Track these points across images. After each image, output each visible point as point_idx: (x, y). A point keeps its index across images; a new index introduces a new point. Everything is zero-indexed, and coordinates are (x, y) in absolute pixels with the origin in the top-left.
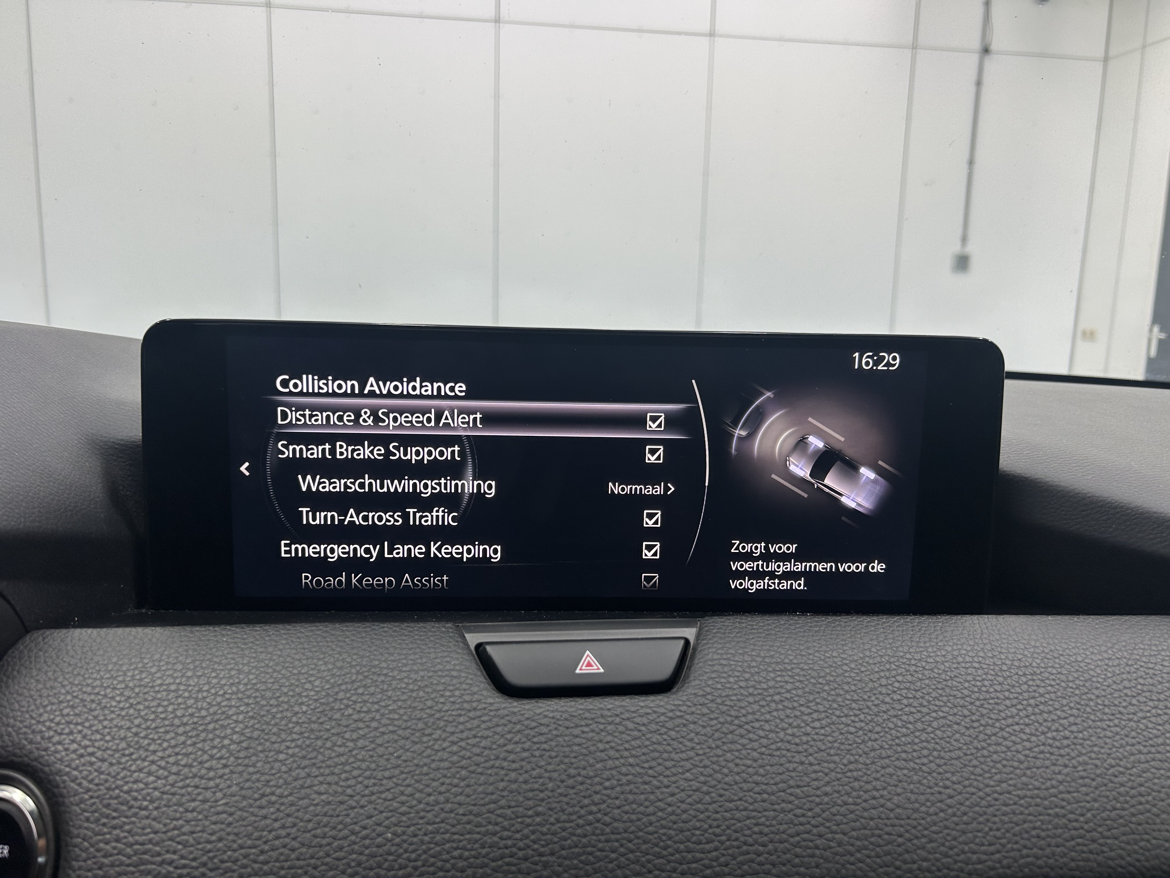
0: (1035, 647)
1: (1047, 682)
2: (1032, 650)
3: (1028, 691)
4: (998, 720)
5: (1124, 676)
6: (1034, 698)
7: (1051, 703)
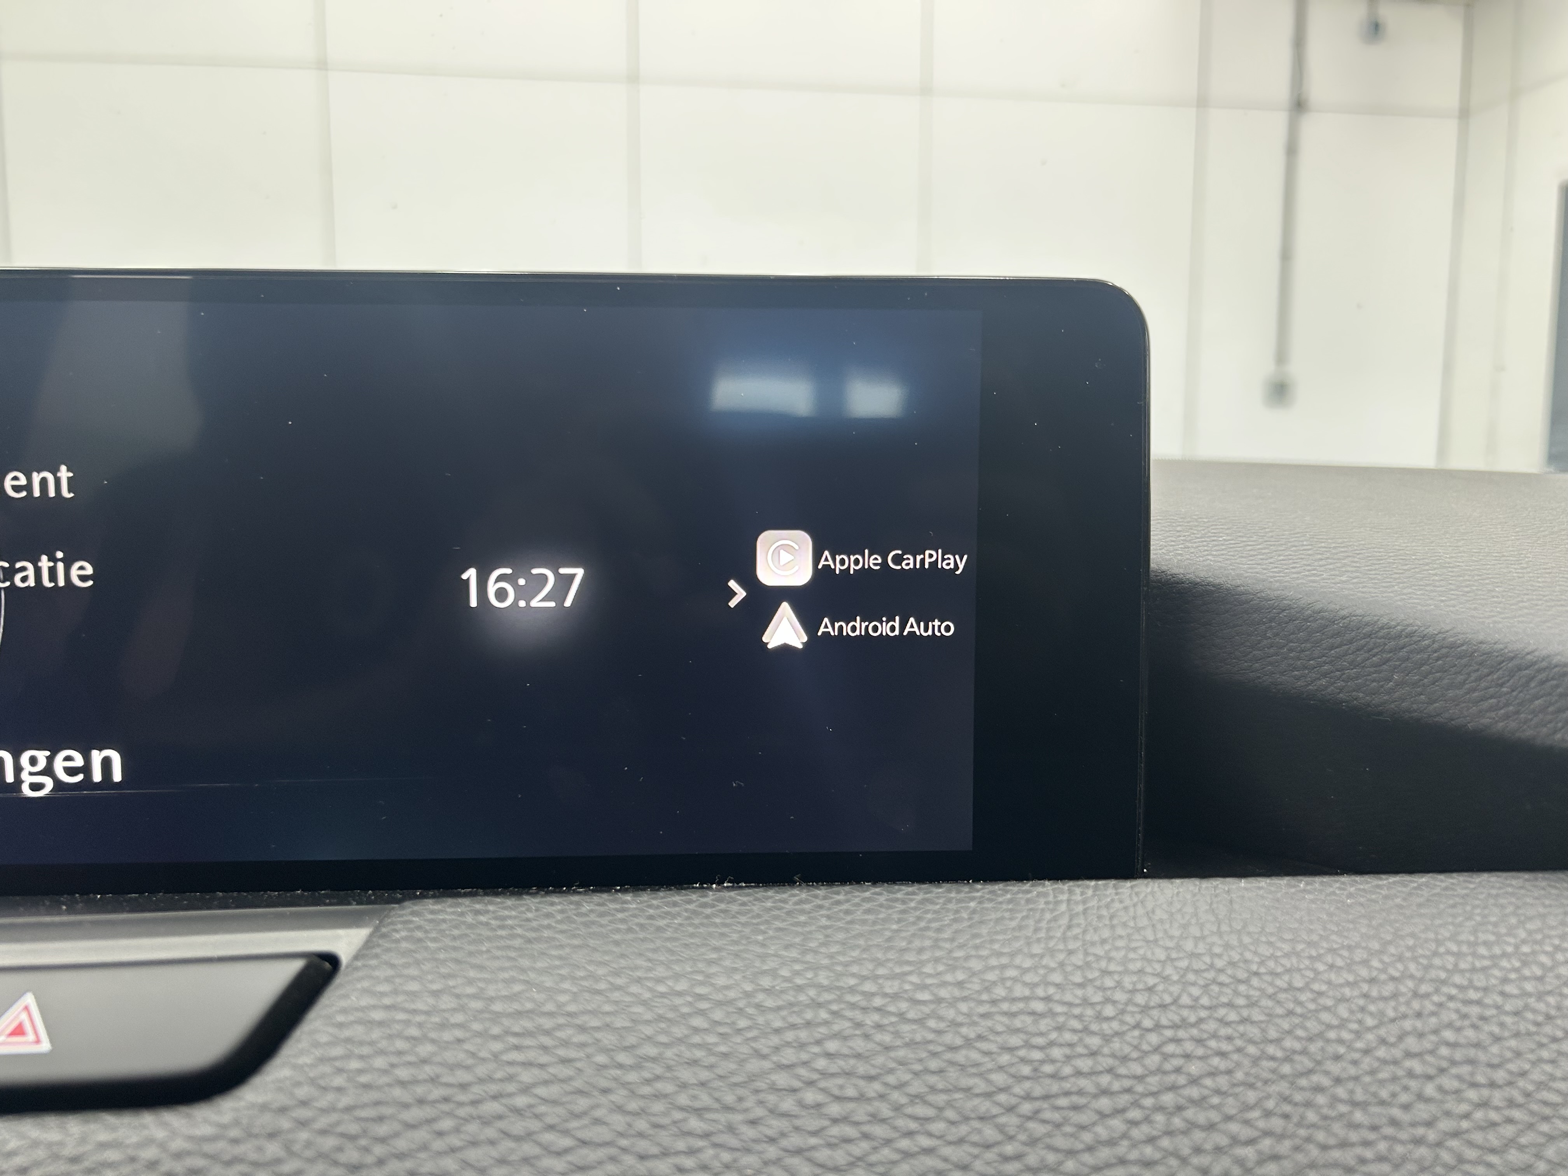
0: (1193, 955)
1: (1213, 1044)
2: (1184, 964)
3: (1160, 1071)
4: (1071, 1153)
5: (1407, 1025)
6: (1173, 1088)
7: (1215, 1100)
